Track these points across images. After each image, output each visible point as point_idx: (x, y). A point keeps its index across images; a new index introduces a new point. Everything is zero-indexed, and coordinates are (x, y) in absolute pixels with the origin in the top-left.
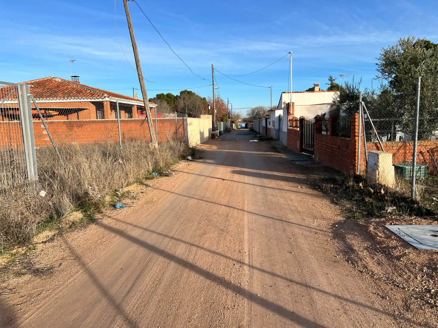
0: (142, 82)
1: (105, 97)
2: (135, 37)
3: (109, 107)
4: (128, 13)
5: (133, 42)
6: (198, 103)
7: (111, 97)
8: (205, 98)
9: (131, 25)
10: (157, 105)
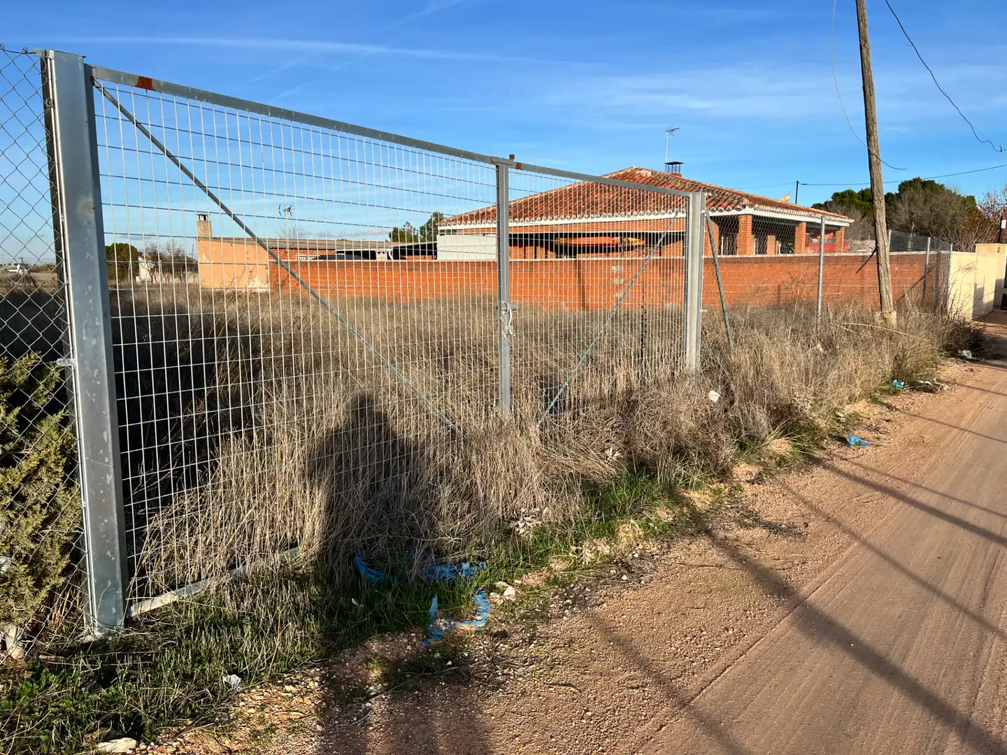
0: (875, 171)
1: (744, 207)
2: (872, 69)
3: (750, 227)
4: (864, 15)
5: (866, 81)
6: (951, 212)
7: (757, 206)
8: (972, 199)
9: (866, 41)
10: (852, 221)
